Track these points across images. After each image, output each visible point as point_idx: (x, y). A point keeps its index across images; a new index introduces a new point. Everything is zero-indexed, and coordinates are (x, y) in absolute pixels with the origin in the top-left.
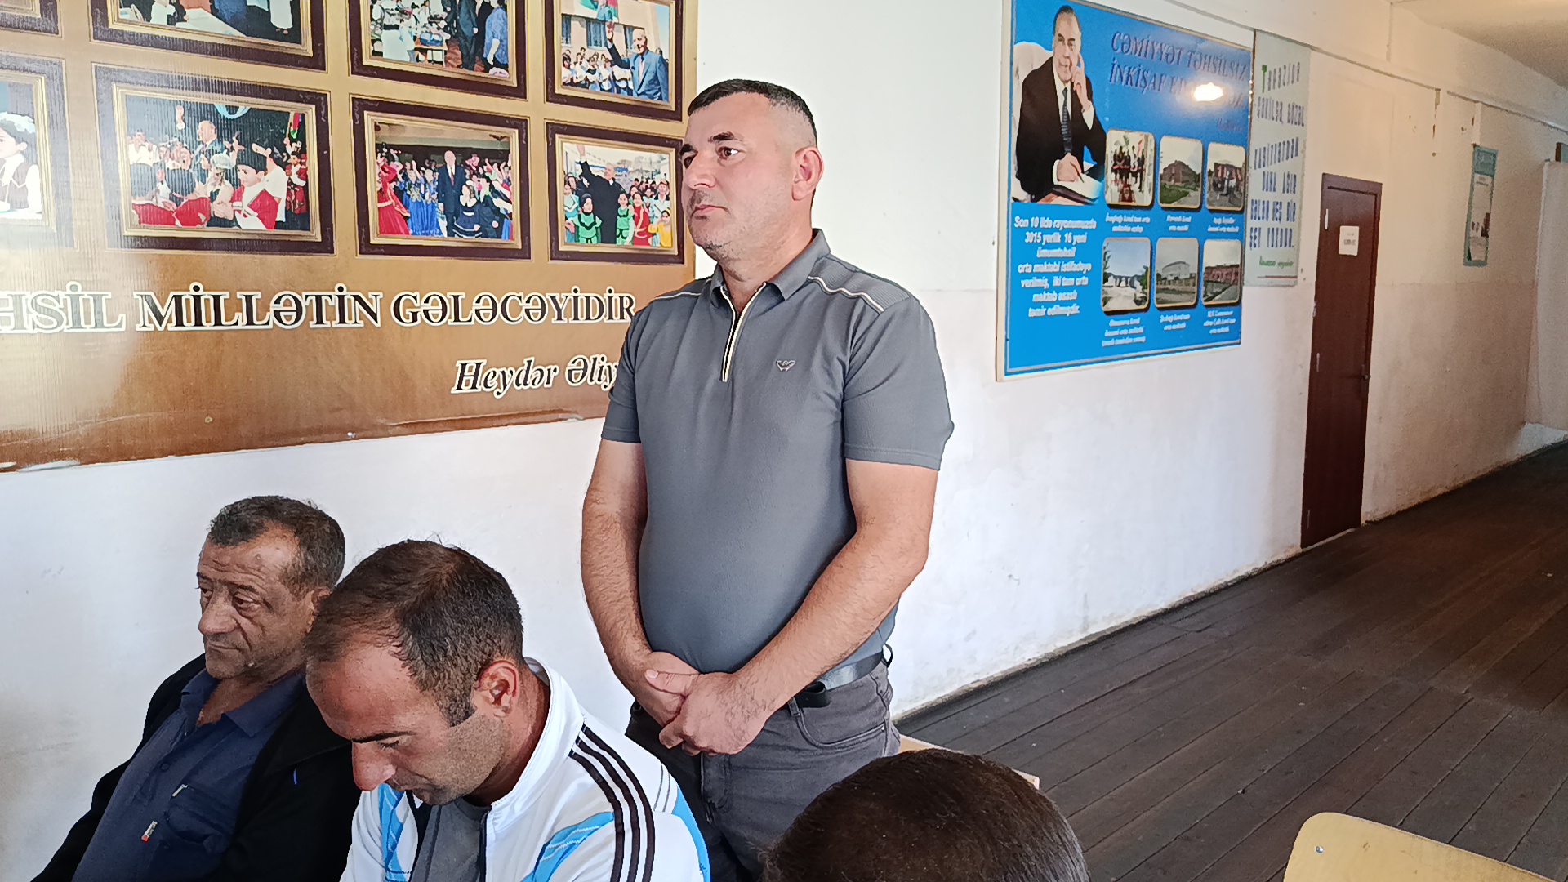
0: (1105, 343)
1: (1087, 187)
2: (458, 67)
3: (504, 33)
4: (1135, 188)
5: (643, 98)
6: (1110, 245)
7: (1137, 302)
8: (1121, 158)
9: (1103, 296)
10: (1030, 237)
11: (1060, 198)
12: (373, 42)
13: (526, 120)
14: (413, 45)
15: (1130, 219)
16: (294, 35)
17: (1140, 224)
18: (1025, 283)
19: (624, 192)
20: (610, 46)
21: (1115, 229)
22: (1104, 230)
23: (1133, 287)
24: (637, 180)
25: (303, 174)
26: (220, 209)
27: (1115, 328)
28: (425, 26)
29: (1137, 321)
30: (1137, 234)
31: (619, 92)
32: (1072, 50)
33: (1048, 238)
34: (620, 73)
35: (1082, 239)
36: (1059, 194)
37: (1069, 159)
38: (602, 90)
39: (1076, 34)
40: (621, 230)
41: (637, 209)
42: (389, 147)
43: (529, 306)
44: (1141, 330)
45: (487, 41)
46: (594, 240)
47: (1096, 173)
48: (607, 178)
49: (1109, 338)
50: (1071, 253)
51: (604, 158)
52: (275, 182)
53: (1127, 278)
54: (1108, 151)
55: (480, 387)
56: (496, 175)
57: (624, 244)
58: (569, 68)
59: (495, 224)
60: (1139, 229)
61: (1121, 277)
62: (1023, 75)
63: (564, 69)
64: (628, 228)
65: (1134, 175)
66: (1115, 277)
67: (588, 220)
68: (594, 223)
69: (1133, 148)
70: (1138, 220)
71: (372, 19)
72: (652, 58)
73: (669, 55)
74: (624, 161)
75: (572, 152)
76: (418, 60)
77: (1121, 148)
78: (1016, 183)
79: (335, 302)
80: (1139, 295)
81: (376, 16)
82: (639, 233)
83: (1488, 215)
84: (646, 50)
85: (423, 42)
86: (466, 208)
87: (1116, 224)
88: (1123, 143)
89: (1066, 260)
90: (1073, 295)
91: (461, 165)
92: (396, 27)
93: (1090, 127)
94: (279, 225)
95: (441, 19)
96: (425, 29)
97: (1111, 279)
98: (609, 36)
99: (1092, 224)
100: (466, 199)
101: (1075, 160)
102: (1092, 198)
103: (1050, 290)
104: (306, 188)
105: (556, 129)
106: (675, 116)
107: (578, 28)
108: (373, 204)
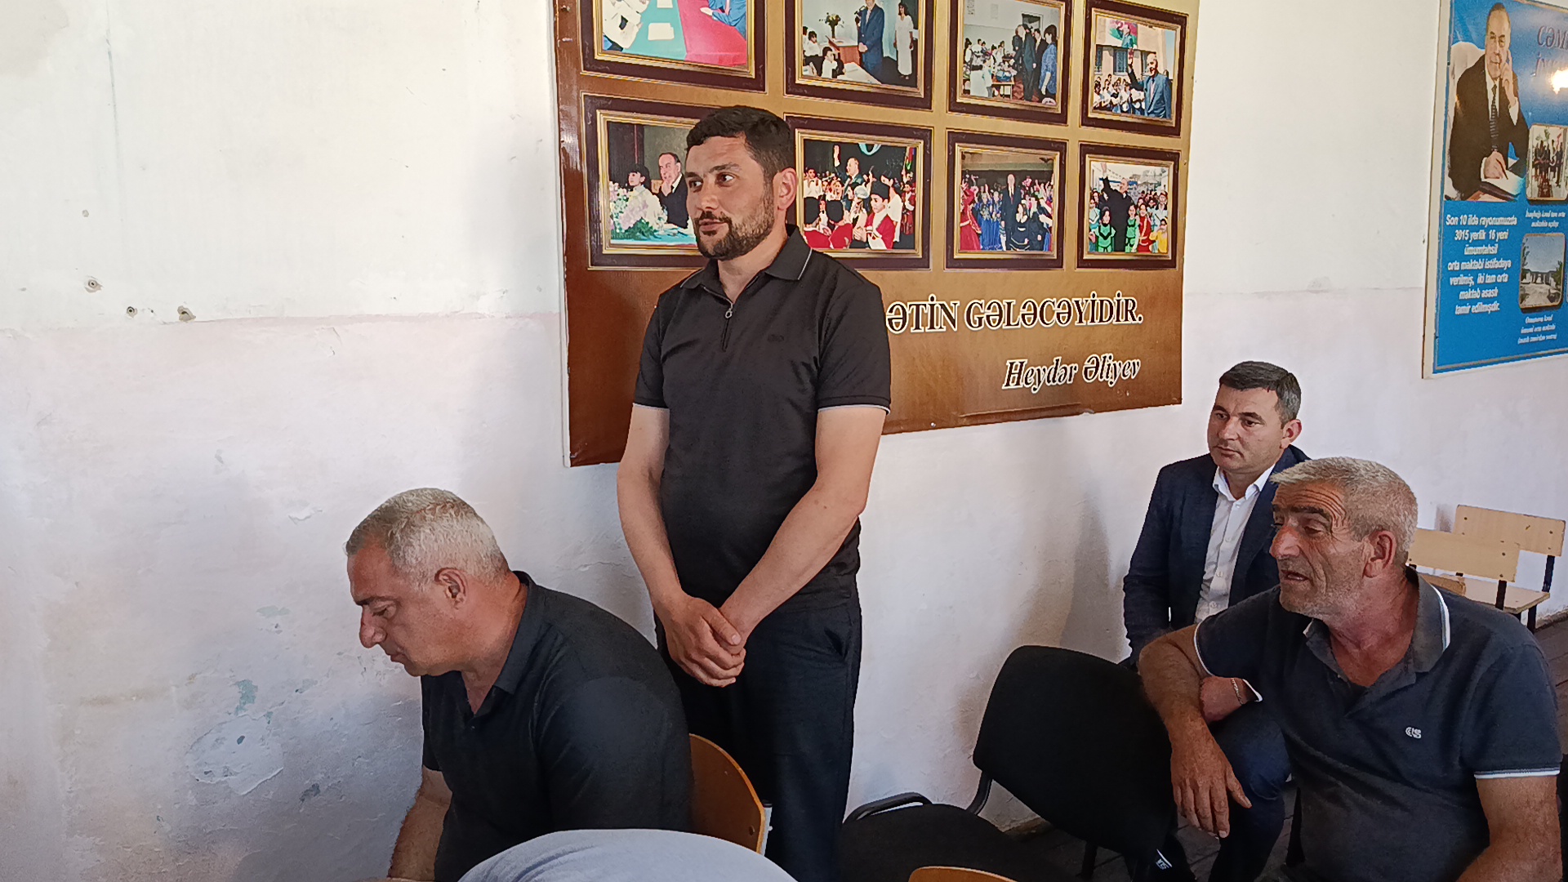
0: (1521, 341)
1: (1510, 183)
2: (1021, 99)
3: (1054, 66)
4: (1553, 182)
5: (1152, 117)
6: (1530, 242)
7: (1551, 299)
8: (1542, 152)
9: (1521, 293)
10: (1460, 234)
11: (1487, 195)
12: (965, 81)
13: (1066, 143)
14: (990, 82)
15: (1547, 215)
16: (912, 80)
17: (1557, 219)
18: (1454, 281)
19: (1133, 204)
20: (1130, 71)
21: (1533, 224)
22: (1524, 227)
23: (1547, 284)
24: (1143, 192)
25: (913, 201)
26: (858, 234)
27: (1530, 325)
28: (1000, 65)
29: (1550, 319)
30: (1553, 230)
31: (1134, 113)
32: (1501, 46)
33: (1474, 235)
34: (1137, 95)
35: (1503, 235)
36: (1485, 192)
37: (1496, 155)
38: (1122, 111)
39: (1506, 30)
40: (1129, 239)
41: (1142, 219)
42: (970, 173)
43: (1060, 310)
44: (1553, 327)
45: (1042, 74)
46: (1109, 249)
47: (1519, 169)
48: (1121, 191)
49: (1525, 335)
50: (1493, 250)
51: (1120, 172)
52: (894, 208)
53: (1542, 274)
54: (1530, 147)
55: (1022, 384)
56: (1043, 194)
57: (1131, 250)
58: (1099, 94)
59: (1039, 238)
60: (1555, 224)
61: (1537, 273)
62: (1458, 76)
63: (1095, 94)
64: (1135, 236)
65: (1553, 170)
66: (1532, 273)
67: (1105, 230)
68: (1110, 234)
69: (1553, 141)
70: (1554, 215)
71: (965, 62)
72: (1161, 79)
73: (1173, 76)
74: (1134, 176)
75: (1098, 169)
76: (994, 96)
77: (1542, 142)
78: (1448, 181)
79: (928, 310)
80: (1553, 291)
81: (967, 60)
82: (1143, 241)
84: (1157, 72)
85: (998, 79)
86: (1021, 225)
87: (1535, 219)
88: (1544, 138)
89: (1490, 257)
90: (1494, 293)
91: (1018, 186)
92: (980, 68)
93: (1515, 122)
94: (895, 245)
95: (1011, 58)
96: (999, 68)
97: (1528, 275)
98: (1129, 62)
99: (1513, 221)
100: (1021, 217)
101: (1500, 157)
102: (1515, 194)
103: (1474, 287)
104: (914, 211)
105: (1087, 149)
106: (1175, 131)
107: (1107, 57)
108: (958, 224)
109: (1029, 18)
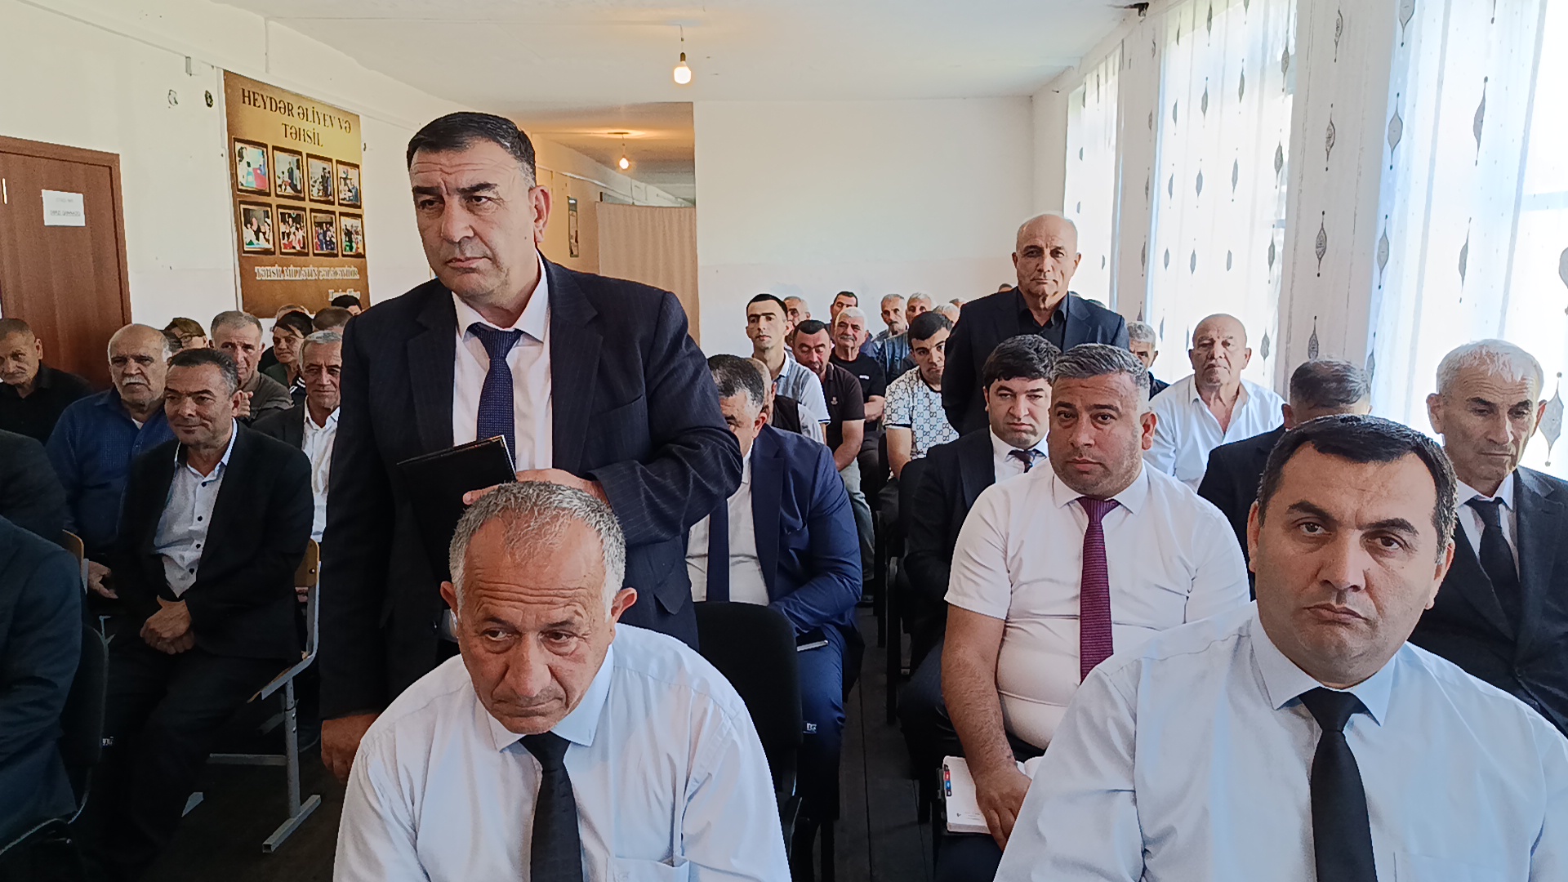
2: (324, 197)
5: (354, 202)
12: (312, 192)
14: (317, 192)
19: (353, 234)
20: (348, 186)
24: (355, 230)
31: (350, 201)
34: (350, 194)
38: (347, 201)
40: (353, 247)
41: (355, 240)
45: (328, 188)
46: (349, 250)
51: (349, 223)
52: (300, 234)
56: (332, 230)
57: (354, 250)
58: (342, 194)
59: (332, 246)
67: (347, 244)
68: (349, 245)
71: (311, 185)
72: (355, 188)
73: (358, 188)
74: (352, 223)
76: (318, 196)
82: (356, 248)
83: (577, 231)
84: (354, 186)
86: (328, 241)
91: (326, 227)
92: (314, 186)
98: (348, 182)
100: (328, 239)
105: (341, 214)
106: (360, 207)
107: (342, 180)
108: (315, 241)
109: (324, 169)
